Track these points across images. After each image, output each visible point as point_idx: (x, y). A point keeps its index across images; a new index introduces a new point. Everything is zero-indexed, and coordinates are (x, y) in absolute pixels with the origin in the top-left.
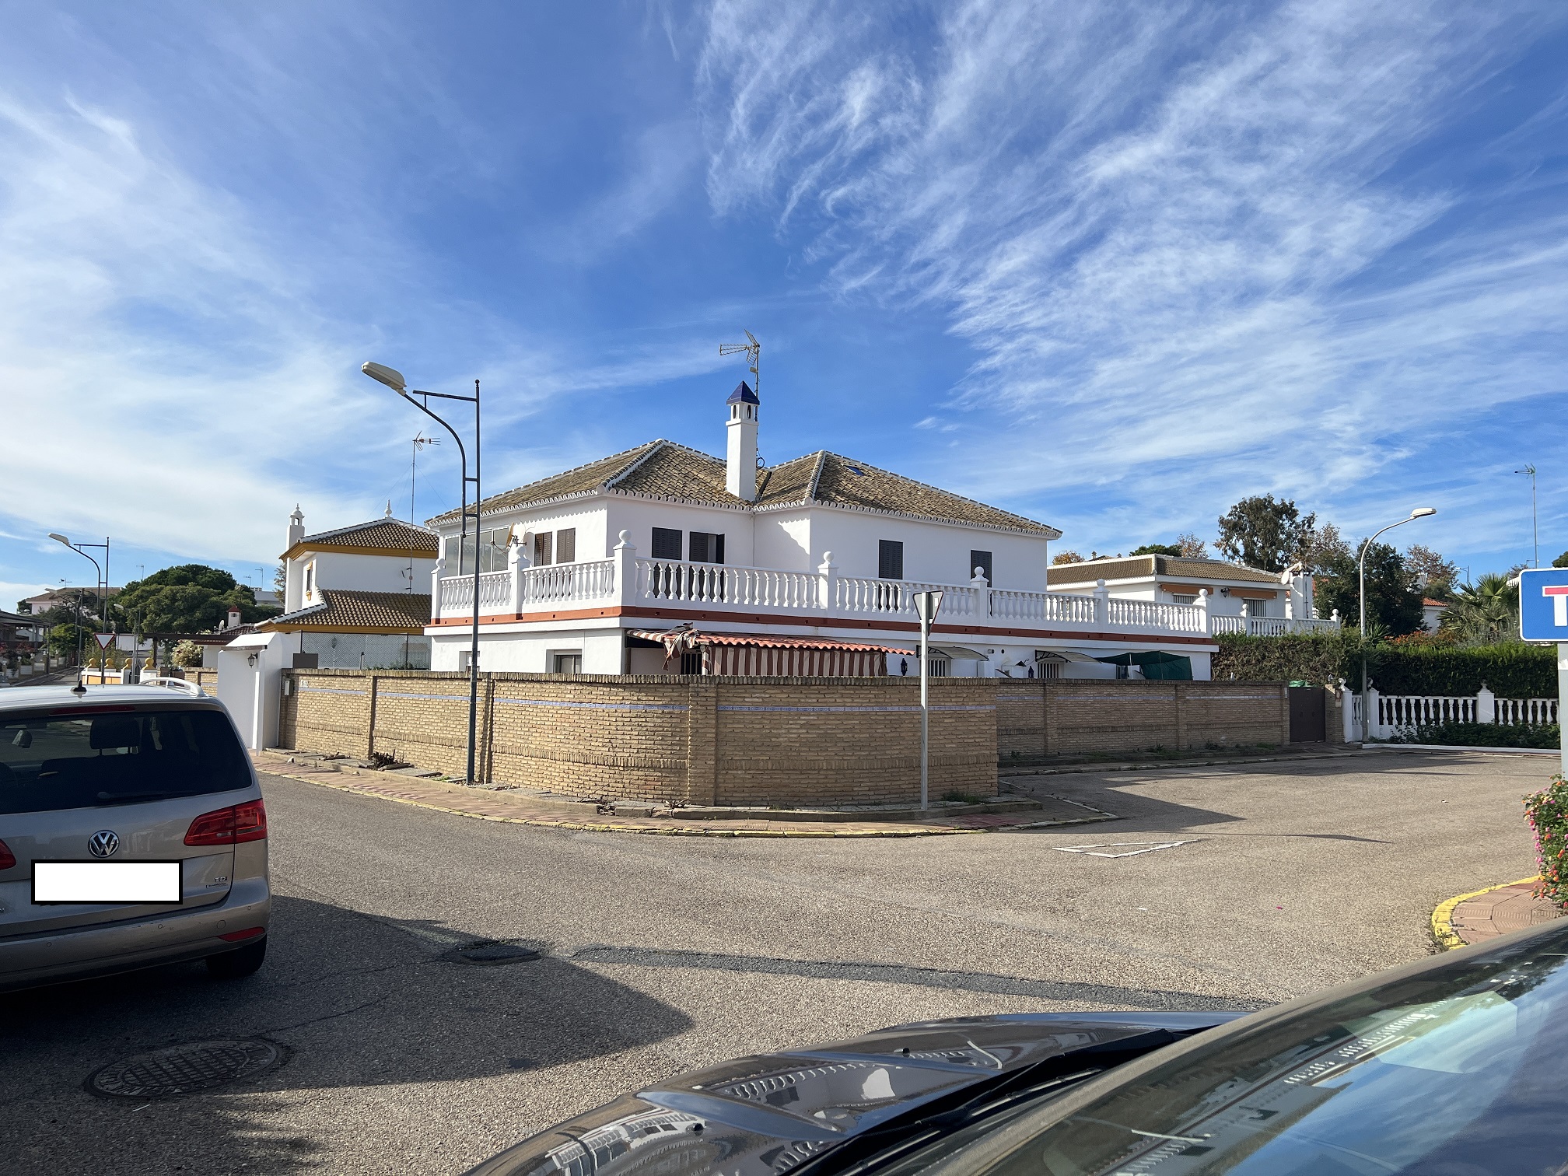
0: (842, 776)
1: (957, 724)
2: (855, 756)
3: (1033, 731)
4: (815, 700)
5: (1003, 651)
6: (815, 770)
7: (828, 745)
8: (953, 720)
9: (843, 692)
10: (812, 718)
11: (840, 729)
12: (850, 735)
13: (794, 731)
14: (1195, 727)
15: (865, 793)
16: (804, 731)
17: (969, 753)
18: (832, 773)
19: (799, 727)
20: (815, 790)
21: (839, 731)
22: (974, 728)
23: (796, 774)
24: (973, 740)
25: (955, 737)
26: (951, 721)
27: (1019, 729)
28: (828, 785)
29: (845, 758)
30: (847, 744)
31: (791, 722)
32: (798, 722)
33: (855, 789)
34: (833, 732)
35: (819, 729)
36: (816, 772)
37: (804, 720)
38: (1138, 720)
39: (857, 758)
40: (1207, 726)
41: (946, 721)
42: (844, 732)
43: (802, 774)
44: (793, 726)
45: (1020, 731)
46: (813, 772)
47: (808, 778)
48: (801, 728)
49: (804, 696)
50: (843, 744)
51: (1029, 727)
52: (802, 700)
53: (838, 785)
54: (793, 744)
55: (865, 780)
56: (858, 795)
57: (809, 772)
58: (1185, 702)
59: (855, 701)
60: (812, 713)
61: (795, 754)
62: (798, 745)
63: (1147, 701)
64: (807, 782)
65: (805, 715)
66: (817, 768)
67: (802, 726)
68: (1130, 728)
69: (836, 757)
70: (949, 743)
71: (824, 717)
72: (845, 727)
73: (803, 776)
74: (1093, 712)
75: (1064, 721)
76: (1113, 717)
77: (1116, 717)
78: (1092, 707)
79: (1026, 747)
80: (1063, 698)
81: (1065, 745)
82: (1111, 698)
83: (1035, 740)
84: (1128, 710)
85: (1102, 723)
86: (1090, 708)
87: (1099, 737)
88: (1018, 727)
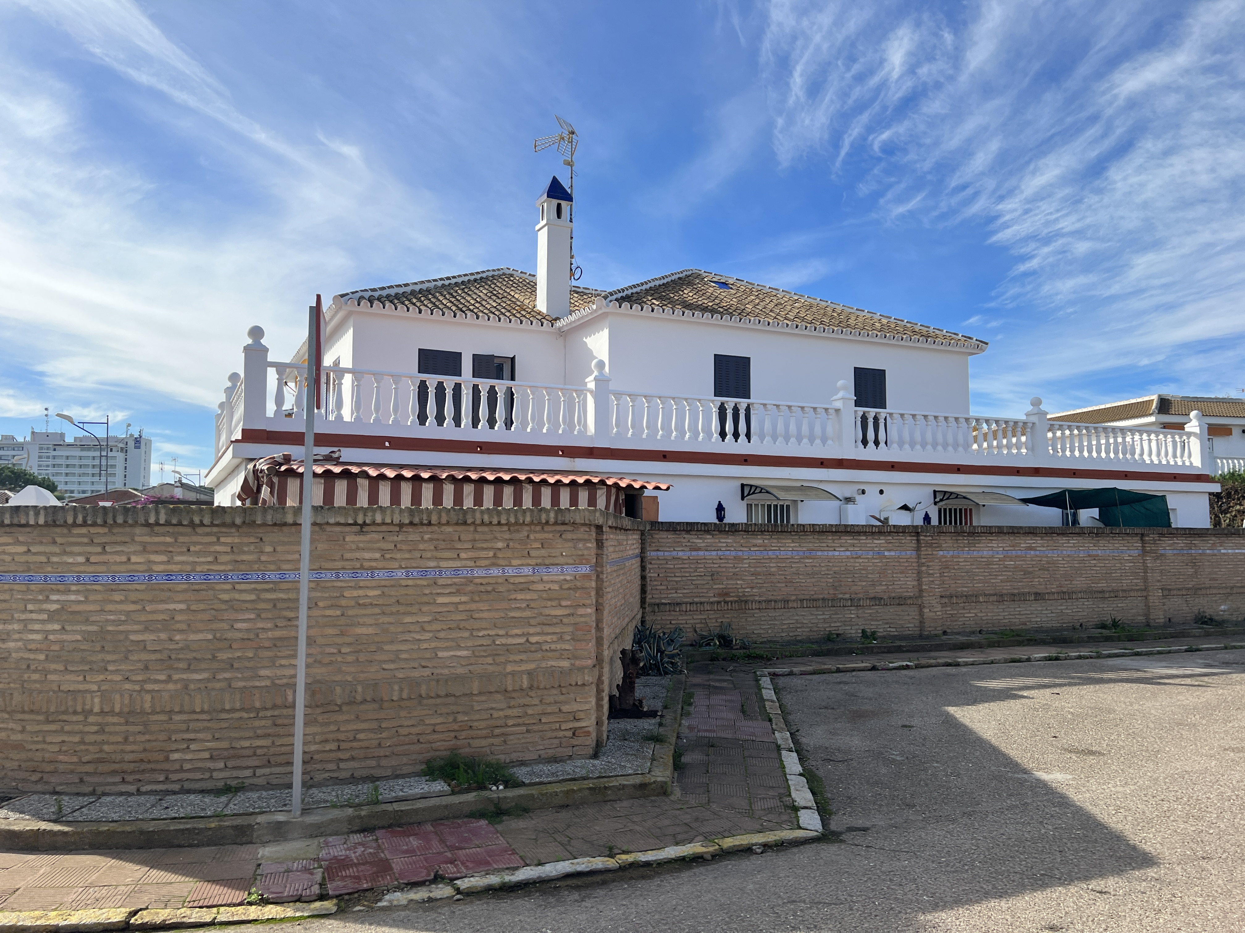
0: (140, 728)
1: (474, 606)
2: (176, 682)
3: (900, 601)
4: (81, 559)
5: (881, 492)
6: (75, 713)
7: (109, 657)
8: (464, 599)
9: (147, 539)
10: (73, 597)
11: (138, 623)
12: (163, 636)
13: (37, 627)
14: (1175, 592)
15: (200, 765)
16: (57, 627)
17: (509, 668)
18: (115, 720)
19: (45, 616)
20: (75, 759)
21: (136, 627)
22: (528, 613)
23: (39, 722)
24: (522, 640)
25: (466, 634)
26: (456, 599)
27: (874, 598)
28: (106, 748)
29: (149, 687)
30: (153, 657)
31: (30, 607)
32: (45, 606)
33: (175, 756)
34: (121, 628)
35: (87, 621)
36: (81, 718)
37: (58, 601)
38: (1079, 583)
39: (179, 686)
40: (1196, 591)
41: (440, 600)
42: (146, 629)
43: (48, 722)
44: (34, 616)
45: (877, 600)
46: (74, 718)
47: (62, 731)
48: (50, 620)
49: (56, 549)
50: (145, 656)
51: (893, 595)
52: (55, 559)
53: (129, 748)
54: (32, 656)
55: (200, 736)
56: (181, 770)
57: (65, 717)
58: (1157, 558)
59: (178, 558)
60: (74, 588)
61: (36, 676)
62: (42, 657)
63: (1094, 557)
64: (59, 739)
65: (58, 592)
66: (79, 709)
67: (52, 616)
68: (1066, 595)
69: (128, 686)
70: (447, 649)
71: (99, 597)
72: (150, 617)
73: (53, 727)
74: (1004, 573)
75: (954, 585)
76: (1037, 580)
77: (1042, 580)
78: (1002, 566)
79: (887, 623)
80: (951, 553)
81: (956, 621)
82: (1032, 552)
83: (902, 613)
84: (1062, 569)
85: (1018, 589)
86: (997, 566)
87: (1015, 608)
88: (872, 595)
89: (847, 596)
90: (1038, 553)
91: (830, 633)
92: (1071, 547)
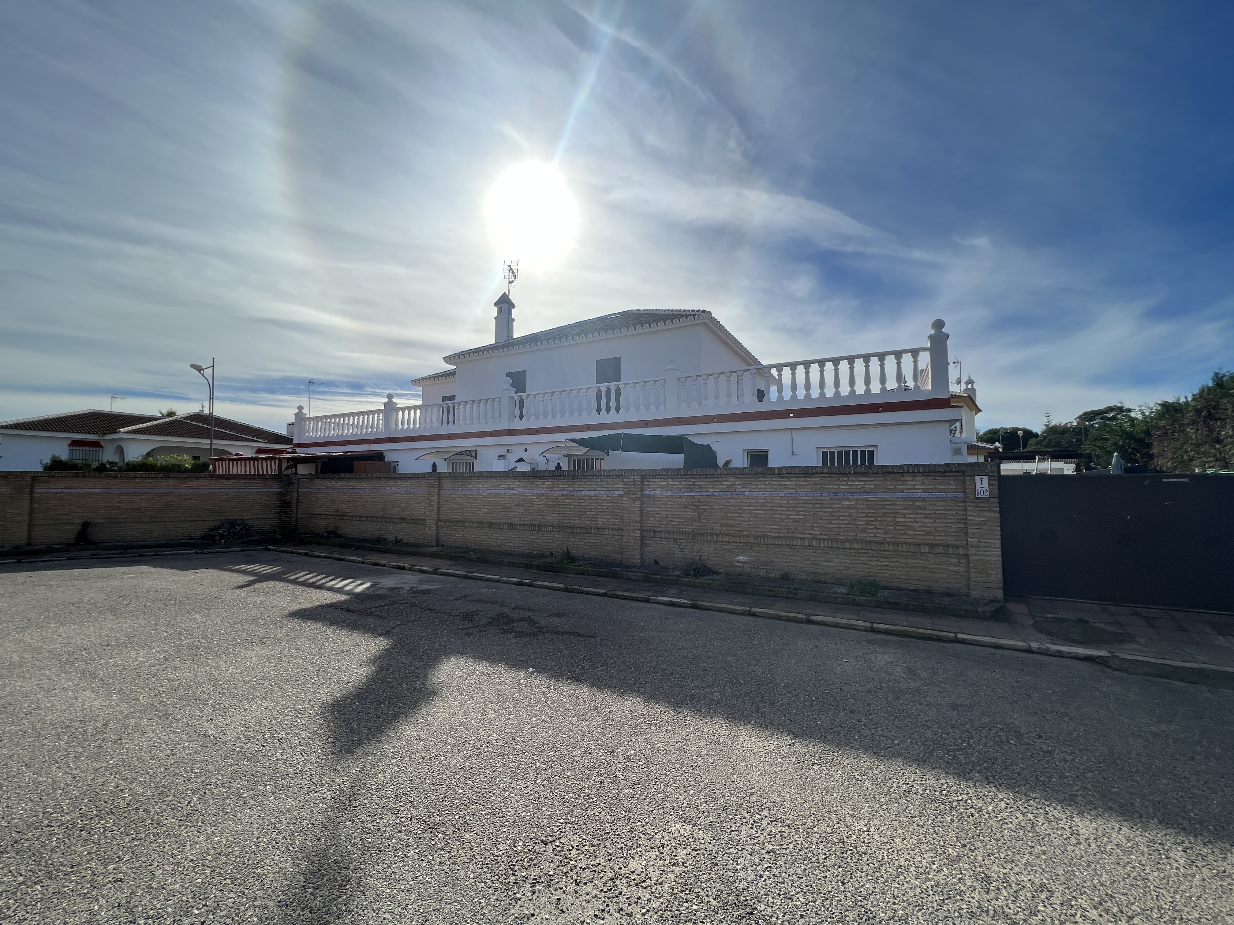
5: (526, 450)
38: (552, 519)
63: (568, 497)
74: (486, 507)
75: (450, 514)
76: (513, 513)
77: (517, 514)
78: (485, 502)
79: (408, 535)
80: (451, 491)
81: (450, 538)
82: (511, 492)
83: (417, 529)
84: (535, 506)
85: (496, 519)
86: (482, 502)
87: (493, 534)
88: (401, 517)
89: (389, 516)
90: (516, 492)
91: (380, 538)
92: (546, 487)
